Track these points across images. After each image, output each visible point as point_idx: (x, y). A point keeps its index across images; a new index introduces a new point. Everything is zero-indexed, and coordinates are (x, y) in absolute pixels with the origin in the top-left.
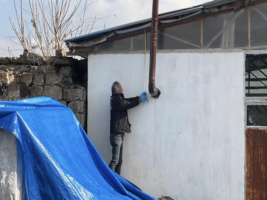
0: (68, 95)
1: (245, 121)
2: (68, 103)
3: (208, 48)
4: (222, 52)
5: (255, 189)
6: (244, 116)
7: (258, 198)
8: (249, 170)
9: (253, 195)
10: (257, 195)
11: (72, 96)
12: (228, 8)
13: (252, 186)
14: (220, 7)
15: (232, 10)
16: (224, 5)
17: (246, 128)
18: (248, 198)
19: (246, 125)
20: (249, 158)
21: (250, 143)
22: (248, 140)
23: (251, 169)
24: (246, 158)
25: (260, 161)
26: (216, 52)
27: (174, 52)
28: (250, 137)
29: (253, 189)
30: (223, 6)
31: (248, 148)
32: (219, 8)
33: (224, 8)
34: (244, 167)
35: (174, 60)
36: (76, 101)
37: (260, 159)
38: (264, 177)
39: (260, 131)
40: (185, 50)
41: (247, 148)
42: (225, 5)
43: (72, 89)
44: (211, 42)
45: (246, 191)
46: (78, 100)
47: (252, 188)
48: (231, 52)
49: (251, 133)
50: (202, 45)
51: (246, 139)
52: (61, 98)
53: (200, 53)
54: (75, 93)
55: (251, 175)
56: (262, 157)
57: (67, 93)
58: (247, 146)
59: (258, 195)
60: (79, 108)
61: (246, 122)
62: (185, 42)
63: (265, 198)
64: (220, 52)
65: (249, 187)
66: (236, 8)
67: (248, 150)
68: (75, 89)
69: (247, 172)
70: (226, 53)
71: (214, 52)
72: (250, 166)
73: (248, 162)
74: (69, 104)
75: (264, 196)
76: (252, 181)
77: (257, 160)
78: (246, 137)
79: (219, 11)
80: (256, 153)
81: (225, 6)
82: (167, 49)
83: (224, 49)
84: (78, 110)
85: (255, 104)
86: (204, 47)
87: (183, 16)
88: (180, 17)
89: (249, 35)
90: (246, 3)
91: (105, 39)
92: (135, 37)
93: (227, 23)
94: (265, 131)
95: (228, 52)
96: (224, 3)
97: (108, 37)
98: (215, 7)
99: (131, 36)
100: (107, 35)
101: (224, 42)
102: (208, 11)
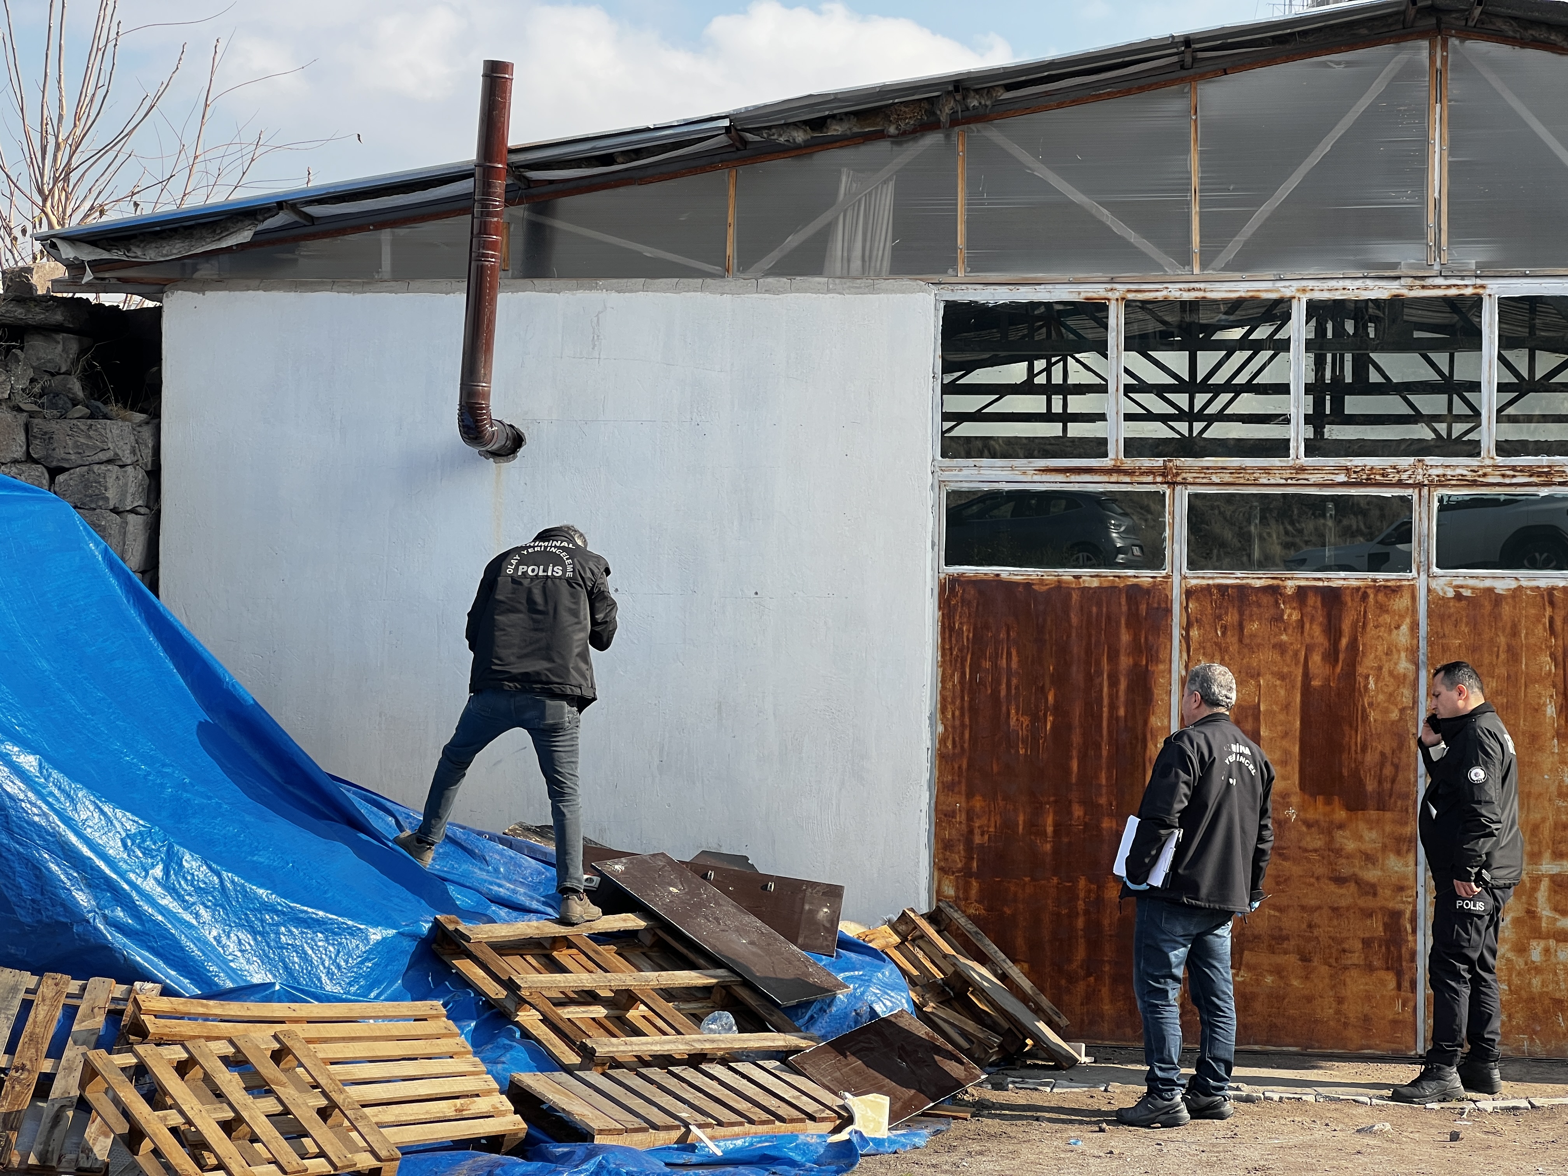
0: (55, 445)
1: (936, 548)
2: (54, 472)
3: (762, 277)
4: (829, 291)
5: (978, 798)
6: (934, 528)
7: (992, 829)
8: (954, 727)
9: (970, 819)
10: (989, 820)
11: (76, 445)
12: (856, 130)
13: (963, 788)
14: (816, 124)
15: (880, 135)
16: (838, 117)
17: (942, 576)
18: (945, 829)
19: (943, 562)
20: (954, 686)
21: (961, 629)
22: (949, 619)
23: (963, 725)
24: (940, 685)
25: (1003, 693)
26: (798, 291)
27: (591, 289)
28: (962, 607)
29: (970, 795)
30: (834, 122)
31: (951, 649)
32: (813, 129)
33: (836, 129)
34: (930, 718)
35: (595, 319)
36: (96, 468)
37: (1004, 686)
38: (1022, 752)
39: (1009, 586)
40: (648, 280)
41: (947, 647)
42: (843, 117)
43: (75, 422)
44: (775, 256)
45: (936, 802)
46: (109, 461)
47: (963, 792)
48: (873, 290)
49: (964, 591)
50: (733, 262)
51: (943, 614)
52: (19, 452)
53: (722, 294)
54: (90, 437)
55: (962, 747)
56: (1014, 681)
57: (48, 438)
58: (943, 639)
59: (992, 819)
60: (110, 494)
61: (943, 553)
62: (649, 252)
63: (1023, 829)
64: (818, 292)
65: (953, 791)
66: (897, 128)
67: (951, 654)
68: (89, 421)
69: (943, 734)
70: (847, 296)
71: (791, 292)
72: (957, 713)
73: (949, 700)
74: (61, 478)
75: (1021, 822)
76: (964, 766)
77: (989, 691)
78: (940, 608)
79: (813, 138)
80: (987, 665)
81: (841, 119)
82: (560, 277)
83: (837, 281)
84: (107, 499)
85: (986, 487)
86: (744, 271)
87: (637, 154)
88: (620, 159)
89: (961, 228)
90: (945, 112)
91: (245, 236)
92: (402, 232)
93: (854, 185)
94: (1033, 584)
95: (859, 291)
96: (835, 112)
97: (260, 227)
98: (796, 125)
99: (380, 225)
100: (256, 219)
101: (839, 253)
102: (757, 138)
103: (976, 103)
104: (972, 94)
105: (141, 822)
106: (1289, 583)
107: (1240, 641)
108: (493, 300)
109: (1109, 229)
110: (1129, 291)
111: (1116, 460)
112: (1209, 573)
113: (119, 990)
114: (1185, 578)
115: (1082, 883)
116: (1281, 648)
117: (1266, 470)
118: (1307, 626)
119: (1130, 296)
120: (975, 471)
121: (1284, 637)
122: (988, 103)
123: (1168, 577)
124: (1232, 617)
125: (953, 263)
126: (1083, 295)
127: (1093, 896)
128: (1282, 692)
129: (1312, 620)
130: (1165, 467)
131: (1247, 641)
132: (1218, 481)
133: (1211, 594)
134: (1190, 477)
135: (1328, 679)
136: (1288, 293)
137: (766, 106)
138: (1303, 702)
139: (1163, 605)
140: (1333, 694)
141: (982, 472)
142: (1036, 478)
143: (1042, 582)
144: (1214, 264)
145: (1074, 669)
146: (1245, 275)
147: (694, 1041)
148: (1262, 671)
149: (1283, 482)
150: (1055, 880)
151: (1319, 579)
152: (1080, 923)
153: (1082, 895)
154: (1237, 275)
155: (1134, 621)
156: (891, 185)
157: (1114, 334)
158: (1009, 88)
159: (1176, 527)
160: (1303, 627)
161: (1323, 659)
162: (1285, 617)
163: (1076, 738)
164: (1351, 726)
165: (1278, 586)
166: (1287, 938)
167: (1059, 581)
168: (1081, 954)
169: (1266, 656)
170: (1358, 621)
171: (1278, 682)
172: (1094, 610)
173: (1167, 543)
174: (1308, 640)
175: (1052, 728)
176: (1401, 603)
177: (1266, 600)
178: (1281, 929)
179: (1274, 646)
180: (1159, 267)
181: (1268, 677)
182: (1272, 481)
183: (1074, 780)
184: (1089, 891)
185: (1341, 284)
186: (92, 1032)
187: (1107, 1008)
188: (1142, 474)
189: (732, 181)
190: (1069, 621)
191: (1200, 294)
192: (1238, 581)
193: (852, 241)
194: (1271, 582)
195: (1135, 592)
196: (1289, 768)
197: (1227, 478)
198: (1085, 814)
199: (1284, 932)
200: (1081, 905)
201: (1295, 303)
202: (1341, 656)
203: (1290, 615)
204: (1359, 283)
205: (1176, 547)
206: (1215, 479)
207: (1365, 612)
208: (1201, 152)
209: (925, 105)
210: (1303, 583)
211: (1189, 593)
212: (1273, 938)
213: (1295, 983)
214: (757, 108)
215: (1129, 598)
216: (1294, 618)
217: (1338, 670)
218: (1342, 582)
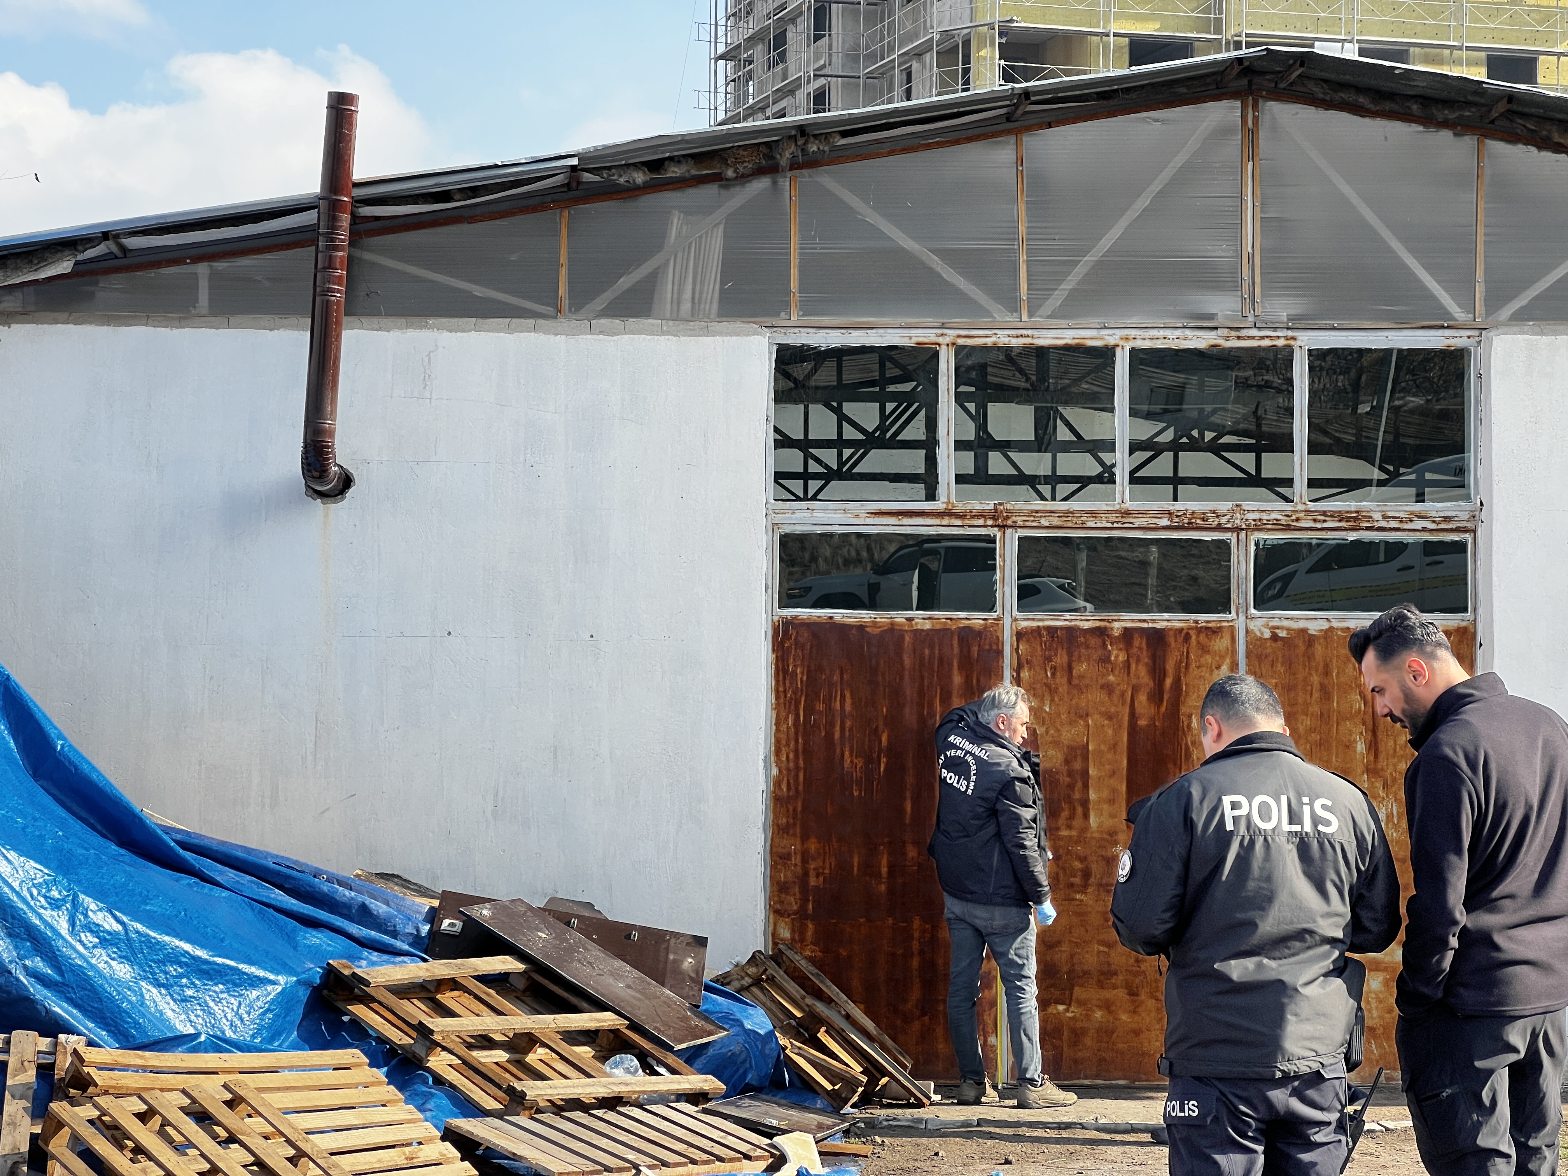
1: (770, 591)
3: (595, 318)
4: (663, 333)
5: (813, 840)
6: (767, 571)
7: (827, 871)
8: (788, 769)
9: (805, 860)
10: (824, 862)
12: (694, 172)
13: (798, 831)
14: (655, 166)
15: (716, 178)
16: (676, 159)
17: (776, 618)
18: (780, 871)
19: (776, 604)
20: (788, 728)
21: (794, 672)
22: (783, 661)
23: (797, 767)
24: (774, 728)
25: (837, 735)
26: (632, 332)
27: (421, 328)
28: (796, 649)
29: (804, 838)
30: (672, 164)
31: (785, 691)
32: (651, 171)
33: (675, 171)
34: (765, 761)
35: (426, 359)
37: (838, 728)
38: (856, 793)
39: (843, 628)
40: (480, 320)
41: (781, 689)
42: (682, 159)
44: (607, 296)
45: (771, 845)
47: (798, 835)
48: (708, 333)
49: (797, 633)
50: (566, 303)
51: (777, 657)
53: (556, 335)
55: (797, 789)
56: (848, 723)
58: (777, 681)
59: (827, 861)
61: (776, 596)
62: (479, 291)
63: (858, 870)
64: (652, 333)
65: (788, 833)
66: (735, 171)
67: (786, 697)
69: (778, 777)
70: (682, 338)
71: (626, 334)
72: (791, 756)
73: (784, 742)
75: (856, 864)
76: (799, 809)
77: (823, 734)
78: (773, 650)
79: (651, 179)
80: (821, 707)
81: (679, 162)
82: (388, 315)
83: (671, 323)
85: (819, 530)
86: (577, 310)
87: (474, 191)
88: (457, 197)
89: (794, 273)
90: (785, 157)
91: (64, 266)
92: (221, 265)
93: (685, 228)
94: (866, 627)
95: (692, 333)
96: (676, 154)
97: (80, 257)
98: (636, 166)
99: (198, 259)
100: (76, 250)
101: (669, 295)
102: (598, 178)
103: (815, 148)
104: (812, 139)
105: (46, 871)
106: (1116, 625)
107: (1070, 682)
108: (339, 336)
109: (939, 276)
110: (959, 336)
111: (948, 503)
112: (1039, 615)
113: (44, 1043)
114: (1016, 620)
115: (917, 923)
116: (1108, 688)
117: (1093, 514)
118: (1133, 666)
119: (960, 342)
120: (807, 514)
121: (1111, 678)
122: (826, 148)
123: (999, 619)
124: (1061, 659)
125: (786, 306)
126: (914, 340)
127: (928, 935)
128: (1110, 732)
129: (1138, 661)
130: (996, 510)
131: (1075, 681)
132: (1047, 524)
133: (1041, 636)
134: (1019, 520)
135: (1153, 719)
136: (1111, 341)
137: (615, 146)
138: (1129, 741)
139: (994, 647)
140: (1158, 733)
141: (815, 515)
142: (870, 521)
143: (875, 624)
144: (1041, 311)
145: (907, 710)
146: (1071, 323)
147: (610, 1084)
148: (1091, 711)
149: (1110, 525)
150: (890, 921)
151: (1144, 621)
152: (915, 963)
153: (916, 935)
154: (1063, 323)
155: (966, 664)
156: (721, 227)
157: (945, 378)
158: (845, 134)
159: (1007, 569)
160: (1129, 668)
161: (1149, 699)
162: (1113, 658)
163: (910, 780)
164: (1175, 764)
165: (1106, 628)
166: (1115, 973)
167: (892, 624)
168: (915, 994)
169: (1095, 696)
170: (1181, 661)
171: (1106, 722)
172: (927, 651)
173: (998, 585)
174: (1134, 681)
175: (885, 769)
176: (1221, 644)
177: (1094, 641)
178: (1109, 964)
179: (1102, 687)
180: (989, 314)
181: (1096, 717)
182: (1099, 525)
183: (907, 821)
184: (924, 931)
185: (1162, 333)
186: (26, 1085)
187: (941, 1047)
188: (973, 517)
189: (564, 221)
190: (902, 663)
191: (1027, 341)
192: (1067, 623)
193: (682, 283)
194: (1098, 624)
195: (967, 635)
196: (1116, 806)
197: (1056, 522)
198: (919, 854)
199: (1113, 967)
200: (916, 945)
201: (1118, 351)
202: (1166, 696)
203: (1117, 656)
204: (1178, 333)
205: (1007, 589)
206: (1045, 522)
207: (1188, 653)
208: (1027, 202)
209: (763, 149)
210: (1129, 625)
211: (1020, 635)
212: (1103, 973)
213: (1124, 1017)
214: (606, 147)
215: (961, 640)
216: (1121, 658)
217: (1163, 709)
218: (1165, 624)
